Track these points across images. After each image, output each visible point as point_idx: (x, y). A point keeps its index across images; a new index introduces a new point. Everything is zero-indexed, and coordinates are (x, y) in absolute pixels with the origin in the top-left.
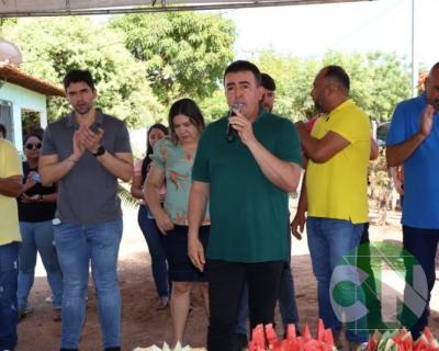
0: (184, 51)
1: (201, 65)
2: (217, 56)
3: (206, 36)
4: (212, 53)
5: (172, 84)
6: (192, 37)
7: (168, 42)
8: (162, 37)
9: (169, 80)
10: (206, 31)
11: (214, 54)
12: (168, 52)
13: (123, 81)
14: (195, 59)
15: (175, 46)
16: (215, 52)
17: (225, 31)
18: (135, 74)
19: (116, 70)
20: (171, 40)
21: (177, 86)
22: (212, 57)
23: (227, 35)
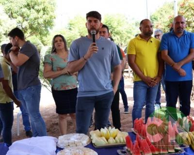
0: (33, 14)
1: (41, 21)
2: (48, 16)
3: (43, 7)
4: (46, 15)
5: (27, 30)
6: (36, 7)
7: (25, 10)
8: (21, 8)
9: (26, 28)
10: (42, 5)
11: (47, 16)
12: (25, 15)
13: (6, 29)
14: (38, 18)
15: (28, 12)
16: (48, 14)
17: (51, 4)
18: (11, 25)
19: (2, 24)
20: (26, 9)
21: (29, 31)
22: (46, 17)
23: (53, 6)
